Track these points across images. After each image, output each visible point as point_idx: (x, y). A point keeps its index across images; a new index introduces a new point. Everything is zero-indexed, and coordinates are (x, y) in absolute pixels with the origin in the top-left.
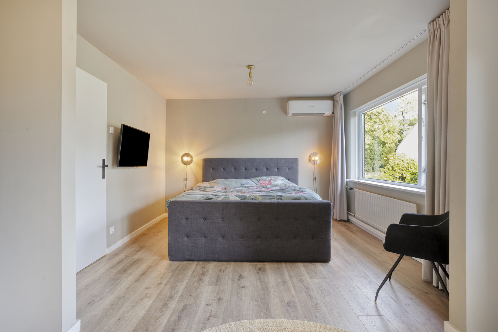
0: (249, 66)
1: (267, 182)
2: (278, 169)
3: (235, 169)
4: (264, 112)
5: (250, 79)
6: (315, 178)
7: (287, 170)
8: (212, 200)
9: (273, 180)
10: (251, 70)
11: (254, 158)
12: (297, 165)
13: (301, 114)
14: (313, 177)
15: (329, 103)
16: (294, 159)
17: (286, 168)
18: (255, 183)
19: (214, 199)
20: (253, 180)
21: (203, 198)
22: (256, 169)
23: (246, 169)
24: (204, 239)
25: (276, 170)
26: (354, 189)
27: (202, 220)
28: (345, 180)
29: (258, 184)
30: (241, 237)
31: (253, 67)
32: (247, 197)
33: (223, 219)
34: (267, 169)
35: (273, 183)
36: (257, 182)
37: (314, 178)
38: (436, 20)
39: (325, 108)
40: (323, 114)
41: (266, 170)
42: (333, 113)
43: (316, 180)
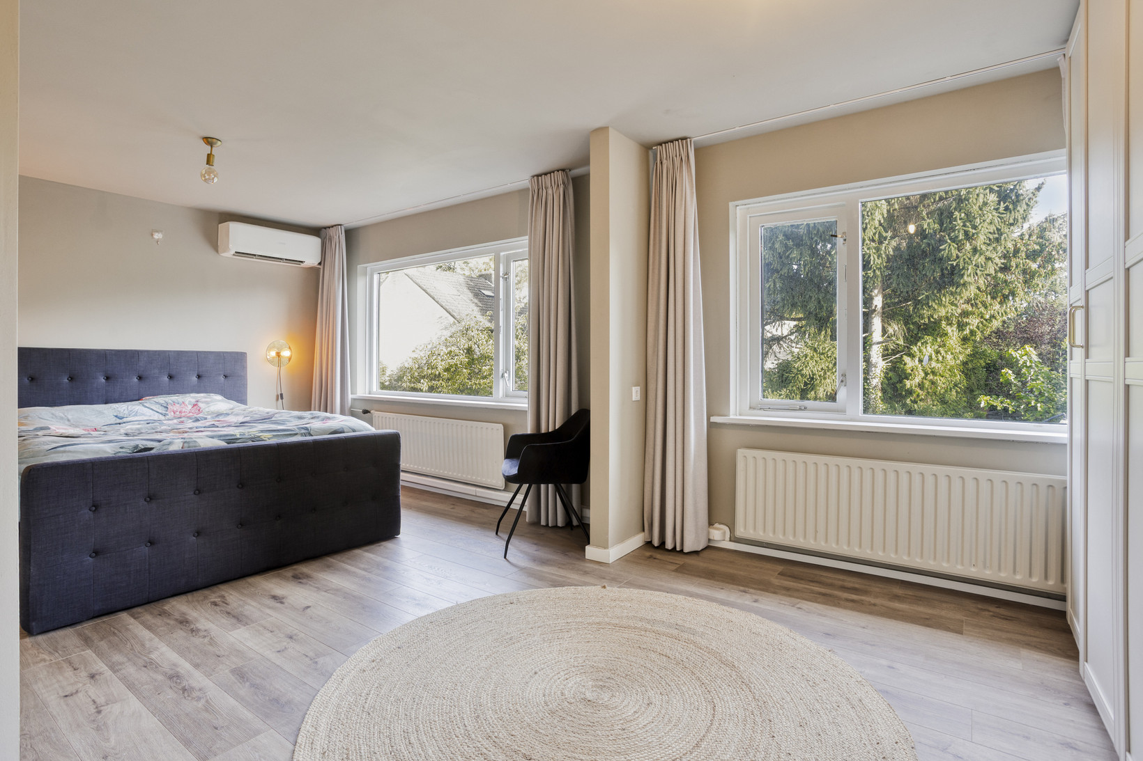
0: (209, 140)
1: (190, 407)
2: (199, 377)
3: (71, 379)
4: (157, 236)
5: (210, 168)
6: (281, 395)
7: (222, 378)
8: (152, 452)
9: (202, 402)
10: (214, 149)
11: (131, 351)
12: (244, 368)
13: (255, 255)
14: (276, 394)
15: (314, 242)
16: (237, 353)
17: (220, 374)
18: (158, 412)
19: (157, 449)
20: (145, 404)
21: (121, 450)
22: (140, 378)
23: (107, 378)
24: (145, 550)
25: (195, 379)
26: (372, 412)
27: (142, 502)
28: (350, 396)
29: (167, 414)
30: (242, 524)
31: (219, 143)
32: (238, 436)
33: (198, 491)
34: (171, 377)
35: (207, 410)
36: (161, 408)
37: (278, 396)
38: (553, 172)
39: (307, 250)
40: (302, 262)
41: (166, 379)
42: (320, 264)
43: (282, 398)
